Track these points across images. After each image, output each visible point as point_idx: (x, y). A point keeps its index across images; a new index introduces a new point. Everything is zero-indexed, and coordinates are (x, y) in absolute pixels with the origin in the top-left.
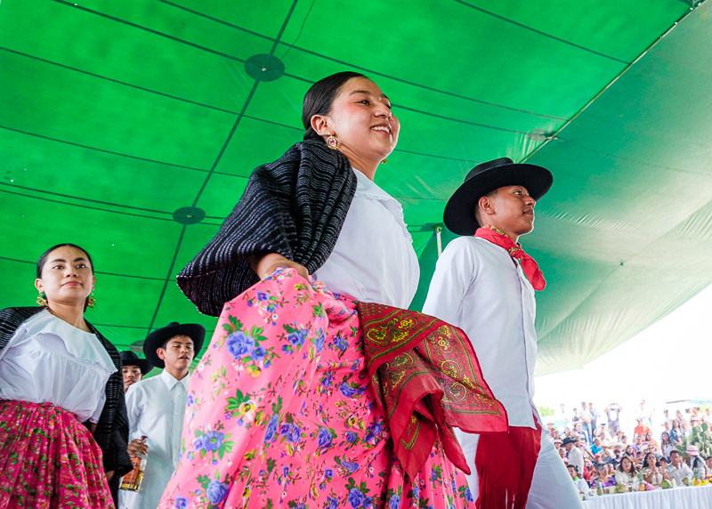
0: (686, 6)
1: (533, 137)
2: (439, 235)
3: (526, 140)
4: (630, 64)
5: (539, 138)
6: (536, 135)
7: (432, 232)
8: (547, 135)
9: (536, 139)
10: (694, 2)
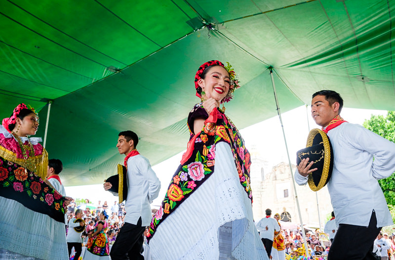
0: (192, 29)
1: (109, 69)
2: (50, 105)
3: (105, 70)
4: (162, 48)
5: (112, 70)
6: (111, 68)
7: (46, 103)
8: (117, 70)
9: (110, 71)
10: (196, 28)
